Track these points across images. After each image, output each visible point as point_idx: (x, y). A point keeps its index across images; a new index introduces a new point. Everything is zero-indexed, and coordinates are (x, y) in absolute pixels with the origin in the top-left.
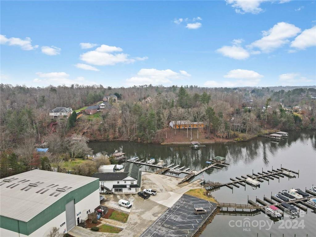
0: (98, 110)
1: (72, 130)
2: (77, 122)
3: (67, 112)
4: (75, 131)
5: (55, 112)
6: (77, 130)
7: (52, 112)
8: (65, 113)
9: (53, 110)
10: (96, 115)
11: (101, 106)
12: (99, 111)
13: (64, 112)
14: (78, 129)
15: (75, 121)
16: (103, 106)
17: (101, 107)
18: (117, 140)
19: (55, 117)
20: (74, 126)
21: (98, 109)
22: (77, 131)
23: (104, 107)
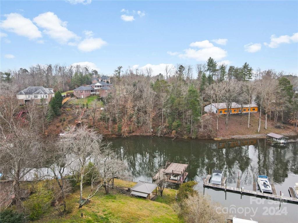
0: (91, 93)
1: (56, 121)
2: (62, 108)
3: (45, 93)
4: (61, 122)
5: (26, 93)
6: (64, 121)
7: (21, 94)
8: (42, 96)
9: (22, 91)
10: (90, 98)
11: (96, 86)
12: (94, 95)
13: (41, 94)
14: (66, 119)
15: (60, 107)
16: (98, 86)
17: (95, 88)
18: (134, 134)
19: (26, 101)
20: (59, 115)
21: (92, 91)
22: (65, 123)
23: (99, 88)
